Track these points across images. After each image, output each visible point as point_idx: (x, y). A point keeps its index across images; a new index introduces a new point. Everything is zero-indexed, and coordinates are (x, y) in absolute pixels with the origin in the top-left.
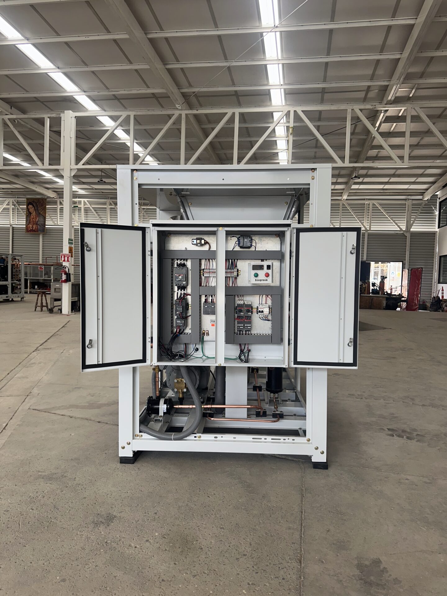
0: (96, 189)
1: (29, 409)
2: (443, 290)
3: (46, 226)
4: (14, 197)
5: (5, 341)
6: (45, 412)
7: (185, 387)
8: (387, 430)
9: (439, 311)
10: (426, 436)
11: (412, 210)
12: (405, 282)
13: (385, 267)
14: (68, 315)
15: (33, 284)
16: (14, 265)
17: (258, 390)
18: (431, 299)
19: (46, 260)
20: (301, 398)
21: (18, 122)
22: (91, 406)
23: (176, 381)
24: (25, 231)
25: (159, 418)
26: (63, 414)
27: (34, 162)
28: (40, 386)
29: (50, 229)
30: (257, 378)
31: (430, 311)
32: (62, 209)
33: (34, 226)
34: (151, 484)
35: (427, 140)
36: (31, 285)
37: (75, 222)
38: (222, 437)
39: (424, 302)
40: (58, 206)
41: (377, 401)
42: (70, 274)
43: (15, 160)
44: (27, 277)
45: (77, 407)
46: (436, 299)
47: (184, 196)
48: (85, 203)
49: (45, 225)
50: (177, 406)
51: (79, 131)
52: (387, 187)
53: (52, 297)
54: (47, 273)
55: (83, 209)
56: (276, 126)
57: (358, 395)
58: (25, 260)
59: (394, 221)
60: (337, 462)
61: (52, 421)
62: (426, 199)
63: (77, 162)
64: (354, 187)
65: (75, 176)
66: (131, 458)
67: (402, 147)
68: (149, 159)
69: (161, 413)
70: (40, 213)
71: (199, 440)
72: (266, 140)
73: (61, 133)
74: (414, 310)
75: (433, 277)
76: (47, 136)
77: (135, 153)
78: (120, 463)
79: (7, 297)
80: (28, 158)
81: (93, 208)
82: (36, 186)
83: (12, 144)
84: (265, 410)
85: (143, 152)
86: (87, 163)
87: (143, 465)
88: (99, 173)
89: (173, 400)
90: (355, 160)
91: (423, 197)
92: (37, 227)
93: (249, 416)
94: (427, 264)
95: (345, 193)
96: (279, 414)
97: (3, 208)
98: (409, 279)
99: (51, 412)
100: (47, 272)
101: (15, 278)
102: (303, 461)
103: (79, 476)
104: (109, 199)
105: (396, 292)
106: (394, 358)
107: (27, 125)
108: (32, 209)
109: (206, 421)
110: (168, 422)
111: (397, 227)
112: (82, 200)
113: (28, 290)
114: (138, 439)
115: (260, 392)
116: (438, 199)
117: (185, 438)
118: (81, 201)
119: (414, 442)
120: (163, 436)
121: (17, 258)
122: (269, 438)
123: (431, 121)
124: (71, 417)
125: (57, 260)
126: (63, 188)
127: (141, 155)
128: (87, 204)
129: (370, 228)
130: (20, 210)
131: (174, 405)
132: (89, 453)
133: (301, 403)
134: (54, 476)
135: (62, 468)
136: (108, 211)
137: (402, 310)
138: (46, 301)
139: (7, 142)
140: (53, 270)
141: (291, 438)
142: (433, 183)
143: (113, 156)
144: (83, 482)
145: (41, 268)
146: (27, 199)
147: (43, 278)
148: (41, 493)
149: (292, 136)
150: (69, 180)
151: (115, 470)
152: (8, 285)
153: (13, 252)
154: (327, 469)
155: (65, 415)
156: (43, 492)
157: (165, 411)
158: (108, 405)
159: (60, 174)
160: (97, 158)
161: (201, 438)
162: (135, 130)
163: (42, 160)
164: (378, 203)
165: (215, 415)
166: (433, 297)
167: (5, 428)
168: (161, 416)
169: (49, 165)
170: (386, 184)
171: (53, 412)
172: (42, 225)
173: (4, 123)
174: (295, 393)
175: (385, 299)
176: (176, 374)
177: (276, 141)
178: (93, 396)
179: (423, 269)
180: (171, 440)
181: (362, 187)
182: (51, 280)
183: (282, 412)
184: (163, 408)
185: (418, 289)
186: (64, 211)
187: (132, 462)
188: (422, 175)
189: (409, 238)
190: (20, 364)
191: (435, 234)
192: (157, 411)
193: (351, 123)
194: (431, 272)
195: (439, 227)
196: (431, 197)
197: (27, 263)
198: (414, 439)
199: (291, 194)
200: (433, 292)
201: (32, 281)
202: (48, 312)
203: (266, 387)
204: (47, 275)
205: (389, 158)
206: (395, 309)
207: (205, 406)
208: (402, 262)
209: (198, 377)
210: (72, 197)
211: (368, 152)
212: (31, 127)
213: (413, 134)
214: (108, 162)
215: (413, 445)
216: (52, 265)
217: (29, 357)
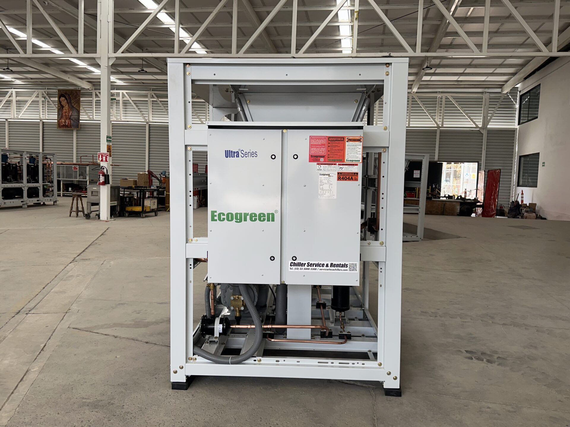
0: (136, 79)
1: (69, 327)
2: (522, 194)
3: (81, 121)
4: (44, 88)
5: (38, 251)
6: (87, 331)
7: (243, 305)
8: (465, 352)
9: (518, 218)
10: (508, 358)
11: (490, 104)
12: (481, 185)
13: (458, 167)
14: (106, 221)
15: (67, 186)
16: (46, 164)
17: (322, 307)
18: (509, 204)
19: (81, 159)
20: (369, 316)
21: (48, 4)
22: (138, 324)
23: (232, 298)
24: (56, 126)
25: (214, 339)
26: (106, 334)
27: (66, 49)
28: (79, 301)
29: (84, 125)
30: (320, 293)
31: (509, 217)
32: (98, 103)
33: (67, 121)
34: (207, 412)
35: (508, 26)
36: (64, 186)
37: (113, 117)
38: (284, 361)
39: (501, 207)
40: (93, 99)
41: (453, 319)
42: (108, 175)
43: (45, 46)
44: (60, 178)
45: (121, 325)
46: (515, 204)
47: (242, 93)
48: (123, 96)
49: (78, 119)
50: (234, 326)
51: (118, 14)
52: (462, 78)
53: (89, 201)
54: (82, 174)
55: (121, 102)
56: (339, 9)
57: (432, 312)
58: (58, 159)
59: (469, 117)
60: (411, 388)
61: (95, 341)
62: (505, 92)
63: (115, 50)
64: (425, 78)
65: (113, 65)
66: (185, 384)
67: (480, 33)
68: (196, 47)
69: (217, 334)
70: (73, 107)
71: (260, 364)
72: (328, 25)
73: (97, 16)
74: (491, 216)
75: (512, 180)
76: (81, 20)
77: (180, 39)
78: (172, 389)
79: (38, 201)
80: (60, 45)
81: (132, 100)
82: (68, 75)
83: (42, 28)
84: (331, 330)
85: (191, 39)
86: (127, 51)
87: (197, 392)
88: (140, 62)
89: (230, 319)
90: (427, 48)
91: (502, 90)
92: (70, 122)
93: (313, 336)
94: (505, 165)
95: (415, 85)
96: (346, 335)
97: (32, 100)
98: (486, 182)
99: (94, 331)
100: (82, 172)
101: (46, 179)
102: (374, 387)
103: (128, 404)
104: (150, 91)
105: (471, 196)
106: (470, 270)
107: (59, 7)
108: (64, 102)
109: (266, 342)
110: (224, 344)
111: (473, 123)
112: (121, 92)
113: (61, 192)
114: (192, 363)
115: (324, 310)
116: (518, 92)
117: (244, 362)
118: (119, 93)
119: (495, 365)
120: (220, 360)
121: (48, 157)
122: (336, 362)
123: (513, 5)
124: (116, 337)
125: (93, 159)
126: (100, 79)
127: (187, 42)
128: (126, 97)
129: (443, 124)
130: (51, 103)
131: (231, 325)
132: (137, 377)
133: (369, 322)
134: (100, 404)
135: (108, 394)
136: (150, 105)
137: (477, 216)
138: (82, 205)
139: (37, 26)
140: (89, 171)
141: (361, 362)
142: (514, 74)
143: (155, 43)
144: (132, 411)
145: (75, 168)
146: (59, 90)
147: (78, 180)
148: (87, 422)
149: (357, 21)
150: (107, 70)
151: (167, 397)
152: (39, 188)
153: (43, 150)
154: (400, 396)
155: (109, 335)
156: (89, 421)
157: (221, 331)
158: (156, 323)
159: (96, 63)
160: (138, 46)
161: (261, 362)
162: (181, 14)
163: (76, 46)
164: (452, 96)
165: (275, 335)
166: (511, 201)
167: (43, 349)
168: (216, 338)
169: (84, 53)
170: (461, 76)
171: (95, 331)
172: (76, 120)
173: (33, 5)
174: (362, 311)
175: (459, 204)
176: (232, 290)
177: (339, 26)
178: (139, 313)
179: (502, 170)
180: (228, 364)
181: (434, 78)
182: (86, 182)
183: (350, 333)
184: (218, 329)
185: (495, 193)
186: (101, 104)
187: (185, 388)
188: (501, 66)
189: (485, 136)
190: (56, 277)
191: (514, 131)
192: (211, 332)
193: (424, 7)
194: (510, 174)
195: (519, 124)
196: (511, 90)
197: (60, 163)
198: (494, 362)
199: (361, 91)
200: (511, 196)
201: (65, 183)
202: (85, 218)
203: (332, 304)
204: (83, 175)
205: (465, 46)
206: (470, 215)
207: (265, 327)
208: (478, 162)
209: (256, 294)
210: (110, 89)
211: (442, 39)
212: (62, 9)
213: (492, 19)
214: (150, 49)
215: (494, 368)
216: (88, 165)
217: (65, 269)
